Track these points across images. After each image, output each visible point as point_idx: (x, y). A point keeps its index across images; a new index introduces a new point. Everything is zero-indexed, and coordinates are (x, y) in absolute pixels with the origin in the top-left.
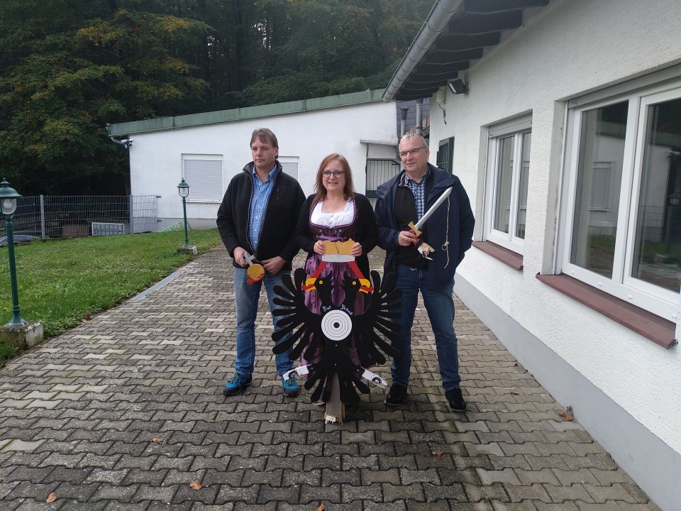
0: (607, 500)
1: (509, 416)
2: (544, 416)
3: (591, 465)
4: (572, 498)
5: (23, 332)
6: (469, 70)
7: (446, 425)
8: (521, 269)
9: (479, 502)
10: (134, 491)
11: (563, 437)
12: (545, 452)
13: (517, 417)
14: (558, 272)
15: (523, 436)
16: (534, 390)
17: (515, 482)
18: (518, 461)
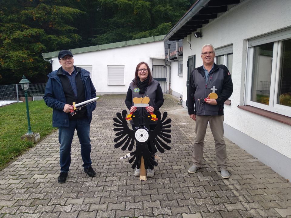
0: (274, 182)
1: (232, 158)
2: (245, 157)
3: (266, 172)
4: (261, 182)
5: (34, 137)
6: (202, 28)
7: (210, 162)
8: (230, 104)
9: (229, 185)
10: (103, 188)
11: (253, 164)
12: (248, 169)
13: (235, 158)
14: (246, 105)
15: (239, 164)
16: (238, 149)
17: (240, 178)
18: (240, 172)
